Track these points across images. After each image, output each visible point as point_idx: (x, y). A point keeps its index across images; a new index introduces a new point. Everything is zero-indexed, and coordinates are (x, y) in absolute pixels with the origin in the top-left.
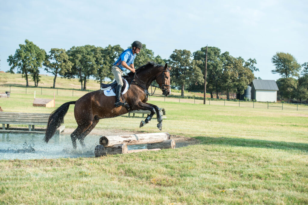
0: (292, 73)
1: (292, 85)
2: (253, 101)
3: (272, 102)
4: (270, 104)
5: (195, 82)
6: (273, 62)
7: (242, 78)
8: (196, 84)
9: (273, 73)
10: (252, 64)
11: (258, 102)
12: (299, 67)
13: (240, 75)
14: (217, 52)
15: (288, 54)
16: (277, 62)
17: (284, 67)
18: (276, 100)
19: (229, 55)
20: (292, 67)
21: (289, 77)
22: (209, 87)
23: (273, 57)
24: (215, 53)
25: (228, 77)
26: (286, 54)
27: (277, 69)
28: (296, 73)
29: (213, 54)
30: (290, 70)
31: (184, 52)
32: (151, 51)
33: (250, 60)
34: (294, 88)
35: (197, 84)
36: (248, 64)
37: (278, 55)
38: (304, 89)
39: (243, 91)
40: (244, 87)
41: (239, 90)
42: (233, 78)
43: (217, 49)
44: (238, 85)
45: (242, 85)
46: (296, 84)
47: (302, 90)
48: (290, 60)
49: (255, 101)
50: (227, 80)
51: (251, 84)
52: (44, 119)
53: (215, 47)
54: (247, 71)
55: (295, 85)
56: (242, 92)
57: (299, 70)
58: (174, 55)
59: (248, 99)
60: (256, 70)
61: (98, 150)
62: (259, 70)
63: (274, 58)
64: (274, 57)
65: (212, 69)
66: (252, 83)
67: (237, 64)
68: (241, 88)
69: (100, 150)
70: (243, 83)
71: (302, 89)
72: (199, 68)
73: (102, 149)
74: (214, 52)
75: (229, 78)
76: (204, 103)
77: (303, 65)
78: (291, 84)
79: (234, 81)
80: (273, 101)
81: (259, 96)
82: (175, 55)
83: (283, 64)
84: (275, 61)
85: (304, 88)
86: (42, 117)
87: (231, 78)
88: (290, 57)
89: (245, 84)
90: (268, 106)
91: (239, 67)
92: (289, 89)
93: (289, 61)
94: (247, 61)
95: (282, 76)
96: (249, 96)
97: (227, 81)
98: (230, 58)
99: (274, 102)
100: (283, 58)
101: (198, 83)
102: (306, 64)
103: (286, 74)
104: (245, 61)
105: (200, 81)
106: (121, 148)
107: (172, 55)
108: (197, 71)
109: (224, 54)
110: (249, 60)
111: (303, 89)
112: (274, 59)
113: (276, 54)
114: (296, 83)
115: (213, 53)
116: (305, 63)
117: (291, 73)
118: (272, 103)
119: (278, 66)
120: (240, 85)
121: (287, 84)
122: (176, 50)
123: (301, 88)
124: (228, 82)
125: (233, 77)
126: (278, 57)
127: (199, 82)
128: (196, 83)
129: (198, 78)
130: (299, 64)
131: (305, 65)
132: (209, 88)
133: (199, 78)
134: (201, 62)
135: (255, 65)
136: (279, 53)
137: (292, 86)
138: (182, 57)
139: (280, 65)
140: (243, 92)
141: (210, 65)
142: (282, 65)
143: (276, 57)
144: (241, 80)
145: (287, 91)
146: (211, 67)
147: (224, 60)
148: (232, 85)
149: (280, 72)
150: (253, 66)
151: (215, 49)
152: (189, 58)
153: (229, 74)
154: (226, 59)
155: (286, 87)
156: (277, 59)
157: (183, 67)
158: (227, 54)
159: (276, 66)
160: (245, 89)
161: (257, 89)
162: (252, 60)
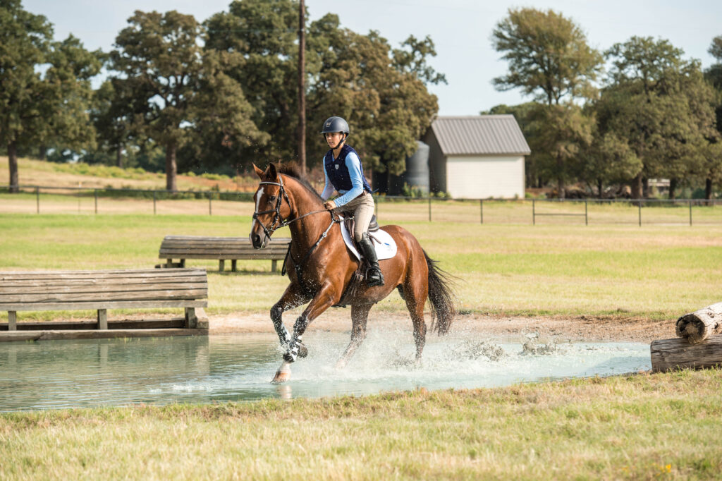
0: (572, 85)
1: (575, 130)
2: (436, 197)
3: (506, 200)
5: (222, 134)
6: (496, 46)
7: (394, 111)
8: (226, 142)
9: (500, 90)
10: (418, 56)
11: (457, 200)
12: (597, 63)
13: (386, 102)
14: (295, 17)
15: (551, 13)
16: (513, 45)
17: (537, 63)
18: (520, 192)
19: (341, 27)
20: (572, 61)
21: (560, 101)
22: (266, 153)
23: (496, 28)
24: (289, 21)
26: (546, 14)
27: (510, 73)
28: (586, 85)
29: (280, 23)
30: (559, 71)
31: (172, 21)
32: (42, 18)
33: (411, 41)
34: (580, 141)
35: (230, 144)
36: (403, 60)
37: (515, 18)
38: (618, 144)
39: (403, 162)
40: (404, 148)
41: (386, 157)
42: (360, 114)
44: (383, 140)
45: (398, 140)
46: (588, 128)
47: (611, 149)
48: (563, 36)
49: (447, 198)
51: (428, 136)
54: (412, 86)
55: (584, 131)
56: (398, 167)
57: (596, 72)
58: (133, 34)
59: (419, 191)
60: (435, 81)
62: (446, 78)
63: (501, 30)
64: (500, 26)
65: (281, 81)
66: (430, 129)
67: (374, 59)
68: (393, 151)
70: (399, 133)
71: (611, 144)
72: (235, 82)
73: (675, 350)
74: (285, 17)
77: (607, 54)
78: (572, 126)
79: (363, 125)
80: (511, 196)
81: (461, 177)
82: (138, 34)
83: (534, 53)
84: (504, 41)
85: (620, 138)
88: (565, 25)
89: (406, 135)
90: (534, 214)
91: (382, 70)
92: (563, 148)
93: (561, 42)
94: (399, 47)
95: (534, 100)
96: (423, 181)
98: (343, 37)
99: (515, 199)
100: (537, 29)
101: (233, 138)
102: (618, 49)
103: (549, 89)
104: (393, 48)
105: (243, 130)
107: (124, 31)
108: (228, 94)
109: (319, 24)
110: (407, 42)
111: (615, 146)
112: (500, 35)
113: (508, 16)
114: (587, 123)
115: (282, 19)
116: (617, 47)
117: (567, 87)
118: (509, 204)
119: (519, 61)
120: (389, 141)
121: (555, 126)
122: (138, 13)
123: (608, 142)
125: (360, 110)
126: (514, 28)
127: (238, 133)
128: (227, 137)
129: (233, 121)
130: (594, 51)
131: (616, 54)
133: (239, 121)
134: (235, 57)
135: (429, 60)
136: (519, 10)
137: (573, 133)
138: (166, 40)
139: (526, 56)
140: (401, 167)
141: (274, 69)
142: (533, 57)
143: (509, 26)
144: (392, 121)
145: (557, 154)
146: (279, 75)
147: (322, 45)
148: (360, 140)
149: (525, 84)
150: (422, 65)
151: (286, 6)
152: (194, 43)
153: (345, 101)
154: (331, 44)
155: (553, 140)
156: (510, 34)
157: (168, 78)
158: (331, 24)
159: (510, 60)
160: (407, 155)
161: (450, 152)
162: (418, 42)
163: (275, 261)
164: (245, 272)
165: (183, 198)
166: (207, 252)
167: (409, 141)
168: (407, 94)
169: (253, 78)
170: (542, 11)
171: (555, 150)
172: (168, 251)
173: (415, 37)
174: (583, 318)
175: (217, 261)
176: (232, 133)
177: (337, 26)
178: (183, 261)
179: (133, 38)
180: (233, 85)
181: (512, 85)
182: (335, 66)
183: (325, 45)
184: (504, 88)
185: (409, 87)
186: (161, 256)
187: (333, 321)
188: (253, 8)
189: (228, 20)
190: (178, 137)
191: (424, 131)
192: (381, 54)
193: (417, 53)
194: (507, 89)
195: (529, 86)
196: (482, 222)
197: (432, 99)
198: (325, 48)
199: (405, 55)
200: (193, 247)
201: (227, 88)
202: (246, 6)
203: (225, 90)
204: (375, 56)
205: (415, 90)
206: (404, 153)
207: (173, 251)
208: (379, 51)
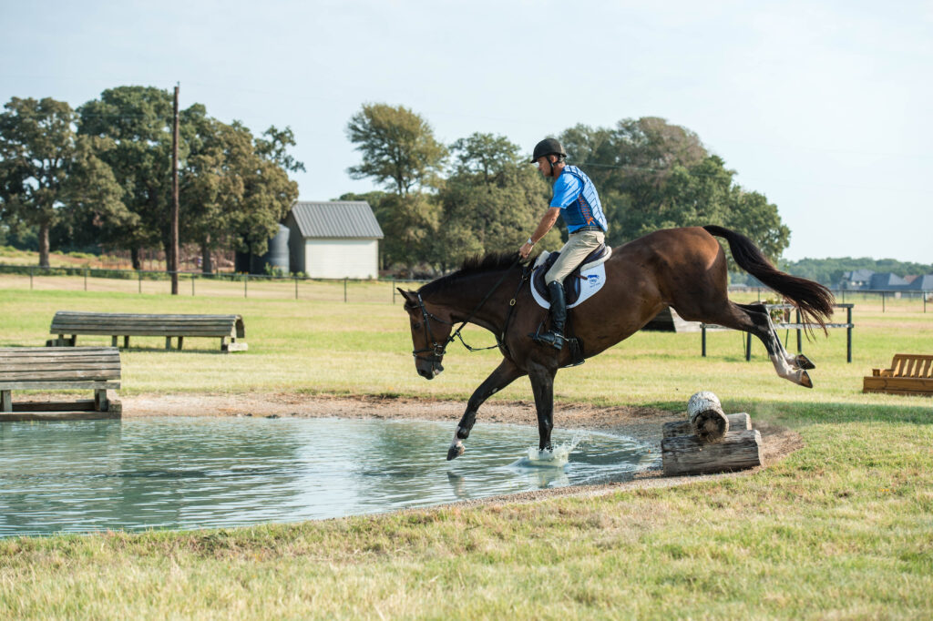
0: (420, 175)
1: (424, 216)
2: (296, 278)
3: (360, 280)
4: (351, 288)
5: (93, 215)
6: (351, 138)
7: (257, 196)
8: (97, 221)
9: (354, 178)
10: (279, 145)
11: (315, 280)
12: (443, 156)
13: (251, 187)
14: (164, 105)
15: (401, 109)
16: (367, 137)
17: (389, 154)
18: (375, 275)
19: (207, 116)
20: (421, 153)
21: (410, 190)
22: (135, 233)
23: (351, 122)
24: (159, 109)
25: (208, 195)
26: (397, 110)
27: (363, 163)
28: (433, 176)
29: (150, 111)
30: (409, 162)
31: (47, 107)
33: (272, 131)
34: (428, 227)
35: (101, 224)
36: (264, 149)
37: (369, 112)
38: (462, 231)
39: (265, 243)
40: (266, 231)
41: (250, 238)
42: (225, 198)
43: (163, 96)
44: (246, 223)
45: (260, 222)
46: (435, 215)
47: (455, 235)
48: (413, 131)
49: (305, 278)
50: (206, 205)
51: (288, 220)
52: (61, 367)
53: (153, 86)
54: (274, 172)
55: (432, 218)
56: (260, 247)
57: (442, 164)
58: (9, 119)
59: (280, 271)
60: (295, 168)
61: (677, 453)
62: (305, 166)
63: (355, 123)
64: (355, 119)
65: (150, 166)
66: (290, 214)
67: (238, 146)
68: (256, 232)
69: (683, 453)
70: (261, 216)
71: (456, 231)
72: (106, 165)
73: (689, 449)
74: (155, 106)
75: (213, 197)
76: (174, 291)
77: (452, 148)
78: (421, 213)
79: (228, 208)
80: (363, 276)
81: (319, 258)
82: (14, 118)
83: (386, 145)
84: (358, 133)
85: (464, 225)
86: (52, 360)
87: (219, 199)
88: (415, 121)
89: (268, 218)
91: (246, 157)
92: (412, 233)
93: (411, 135)
94: (261, 137)
95: (386, 188)
96: (283, 262)
97: (206, 211)
98: (210, 126)
99: (369, 280)
100: (389, 122)
101: (104, 218)
102: (461, 144)
103: (399, 179)
104: (255, 137)
105: (113, 210)
106: (756, 445)
108: (100, 177)
109: (187, 113)
110: (268, 132)
111: (459, 232)
112: (354, 128)
113: (362, 110)
114: (434, 210)
115: (152, 108)
116: (461, 142)
117: (417, 177)
118: (363, 284)
119: (372, 152)
120: (252, 223)
121: (405, 213)
122: (15, 99)
123: (453, 228)
124: (211, 212)
125: (225, 194)
126: (367, 121)
127: (109, 213)
128: (98, 217)
129: (104, 202)
130: (440, 145)
131: (460, 148)
132: (133, 236)
133: (109, 202)
134: (107, 142)
135: (289, 150)
136: (373, 105)
137: (422, 219)
138: (42, 125)
140: (263, 248)
141: (144, 154)
142: (385, 149)
143: (363, 120)
144: (255, 205)
145: (406, 238)
146: (148, 160)
147: (189, 133)
148: (225, 223)
149: (377, 173)
150: (282, 153)
151: (156, 95)
152: (68, 128)
153: (211, 186)
154: (198, 131)
155: (403, 226)
156: (364, 127)
157: (42, 160)
158: (198, 113)
159: (364, 151)
160: (269, 237)
161: (309, 235)
162: (279, 132)
163: (169, 338)
164: (139, 349)
165: (55, 274)
166: (100, 328)
167: (271, 223)
168: (270, 180)
169: (123, 162)
170: (393, 107)
171: (404, 235)
172: (60, 327)
173: (275, 128)
174: (521, 403)
175: (110, 337)
176: (102, 213)
177: (204, 115)
178: (74, 337)
179: (9, 122)
180: (105, 168)
181: (366, 174)
182: (202, 152)
183: (192, 132)
184: (358, 176)
185: (271, 173)
186: (53, 331)
187: (252, 404)
188: (124, 97)
189: (101, 107)
190: (51, 217)
191: (285, 215)
192: (246, 143)
193: (278, 142)
194: (360, 178)
195: (381, 176)
196: (345, 300)
197: (293, 185)
198: (193, 135)
199: (266, 144)
200: (85, 322)
201: (99, 170)
202: (117, 94)
203: (97, 173)
204: (239, 144)
205: (277, 177)
206: (266, 235)
207: (65, 327)
208: (244, 139)
